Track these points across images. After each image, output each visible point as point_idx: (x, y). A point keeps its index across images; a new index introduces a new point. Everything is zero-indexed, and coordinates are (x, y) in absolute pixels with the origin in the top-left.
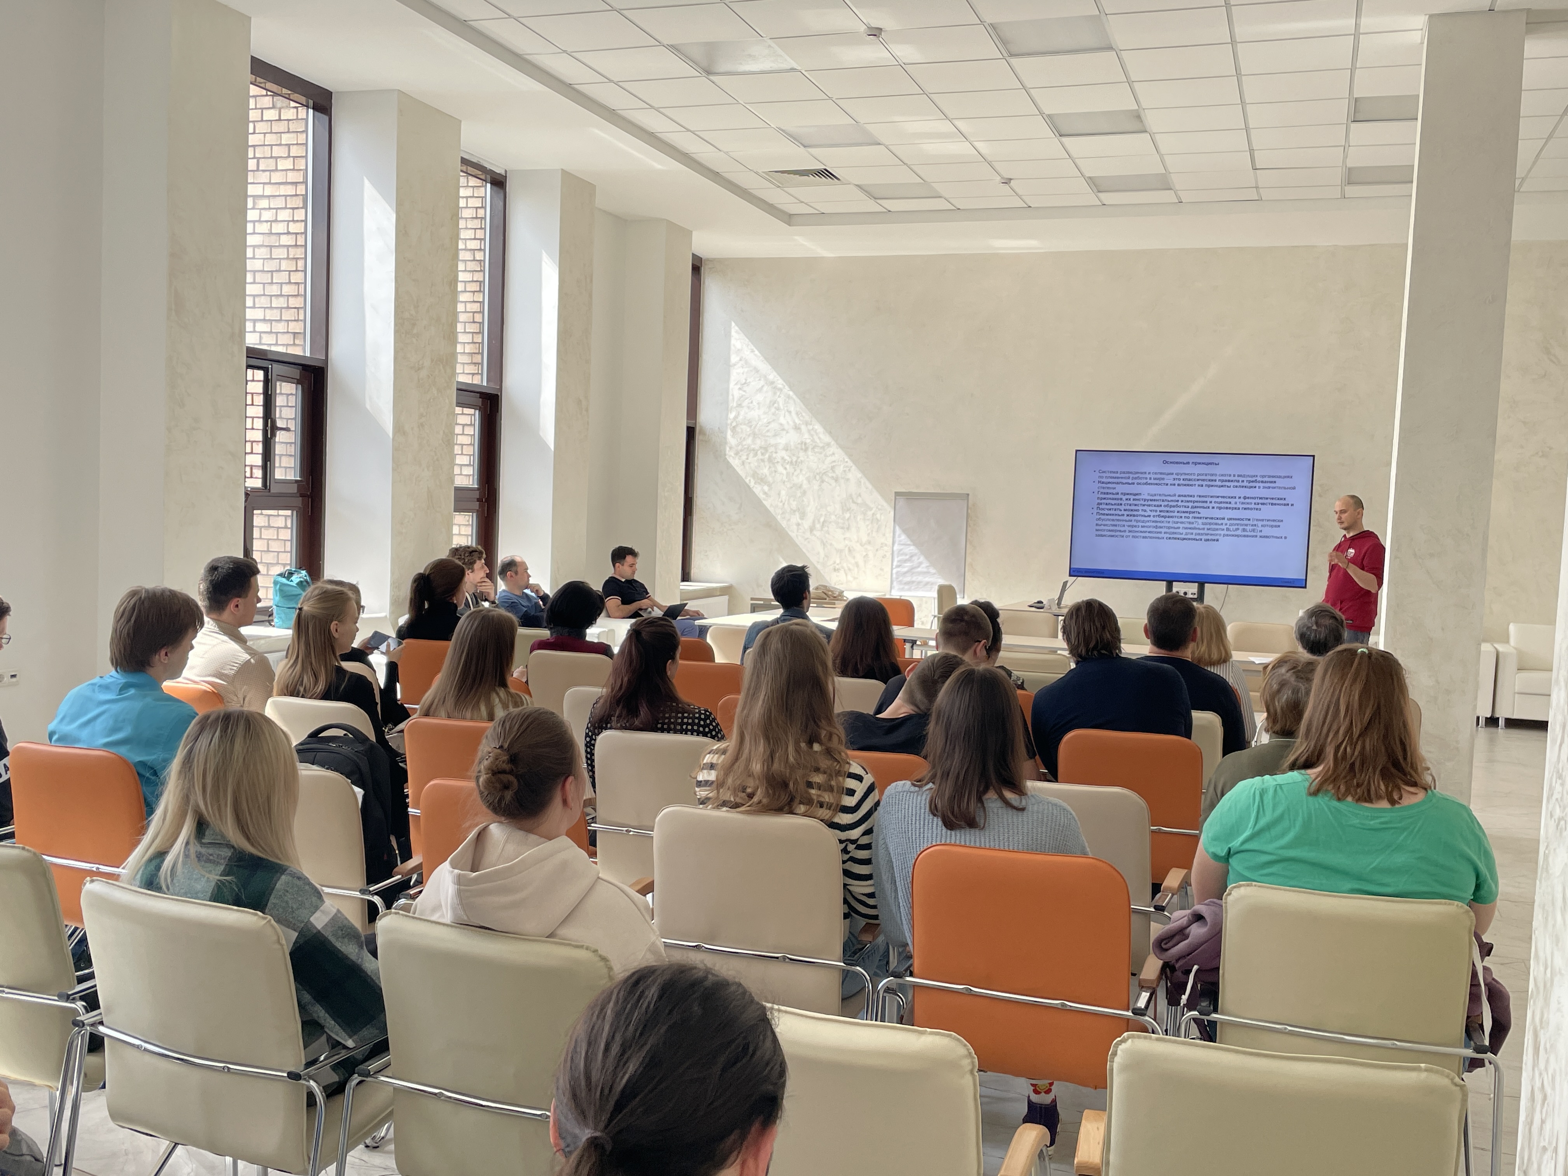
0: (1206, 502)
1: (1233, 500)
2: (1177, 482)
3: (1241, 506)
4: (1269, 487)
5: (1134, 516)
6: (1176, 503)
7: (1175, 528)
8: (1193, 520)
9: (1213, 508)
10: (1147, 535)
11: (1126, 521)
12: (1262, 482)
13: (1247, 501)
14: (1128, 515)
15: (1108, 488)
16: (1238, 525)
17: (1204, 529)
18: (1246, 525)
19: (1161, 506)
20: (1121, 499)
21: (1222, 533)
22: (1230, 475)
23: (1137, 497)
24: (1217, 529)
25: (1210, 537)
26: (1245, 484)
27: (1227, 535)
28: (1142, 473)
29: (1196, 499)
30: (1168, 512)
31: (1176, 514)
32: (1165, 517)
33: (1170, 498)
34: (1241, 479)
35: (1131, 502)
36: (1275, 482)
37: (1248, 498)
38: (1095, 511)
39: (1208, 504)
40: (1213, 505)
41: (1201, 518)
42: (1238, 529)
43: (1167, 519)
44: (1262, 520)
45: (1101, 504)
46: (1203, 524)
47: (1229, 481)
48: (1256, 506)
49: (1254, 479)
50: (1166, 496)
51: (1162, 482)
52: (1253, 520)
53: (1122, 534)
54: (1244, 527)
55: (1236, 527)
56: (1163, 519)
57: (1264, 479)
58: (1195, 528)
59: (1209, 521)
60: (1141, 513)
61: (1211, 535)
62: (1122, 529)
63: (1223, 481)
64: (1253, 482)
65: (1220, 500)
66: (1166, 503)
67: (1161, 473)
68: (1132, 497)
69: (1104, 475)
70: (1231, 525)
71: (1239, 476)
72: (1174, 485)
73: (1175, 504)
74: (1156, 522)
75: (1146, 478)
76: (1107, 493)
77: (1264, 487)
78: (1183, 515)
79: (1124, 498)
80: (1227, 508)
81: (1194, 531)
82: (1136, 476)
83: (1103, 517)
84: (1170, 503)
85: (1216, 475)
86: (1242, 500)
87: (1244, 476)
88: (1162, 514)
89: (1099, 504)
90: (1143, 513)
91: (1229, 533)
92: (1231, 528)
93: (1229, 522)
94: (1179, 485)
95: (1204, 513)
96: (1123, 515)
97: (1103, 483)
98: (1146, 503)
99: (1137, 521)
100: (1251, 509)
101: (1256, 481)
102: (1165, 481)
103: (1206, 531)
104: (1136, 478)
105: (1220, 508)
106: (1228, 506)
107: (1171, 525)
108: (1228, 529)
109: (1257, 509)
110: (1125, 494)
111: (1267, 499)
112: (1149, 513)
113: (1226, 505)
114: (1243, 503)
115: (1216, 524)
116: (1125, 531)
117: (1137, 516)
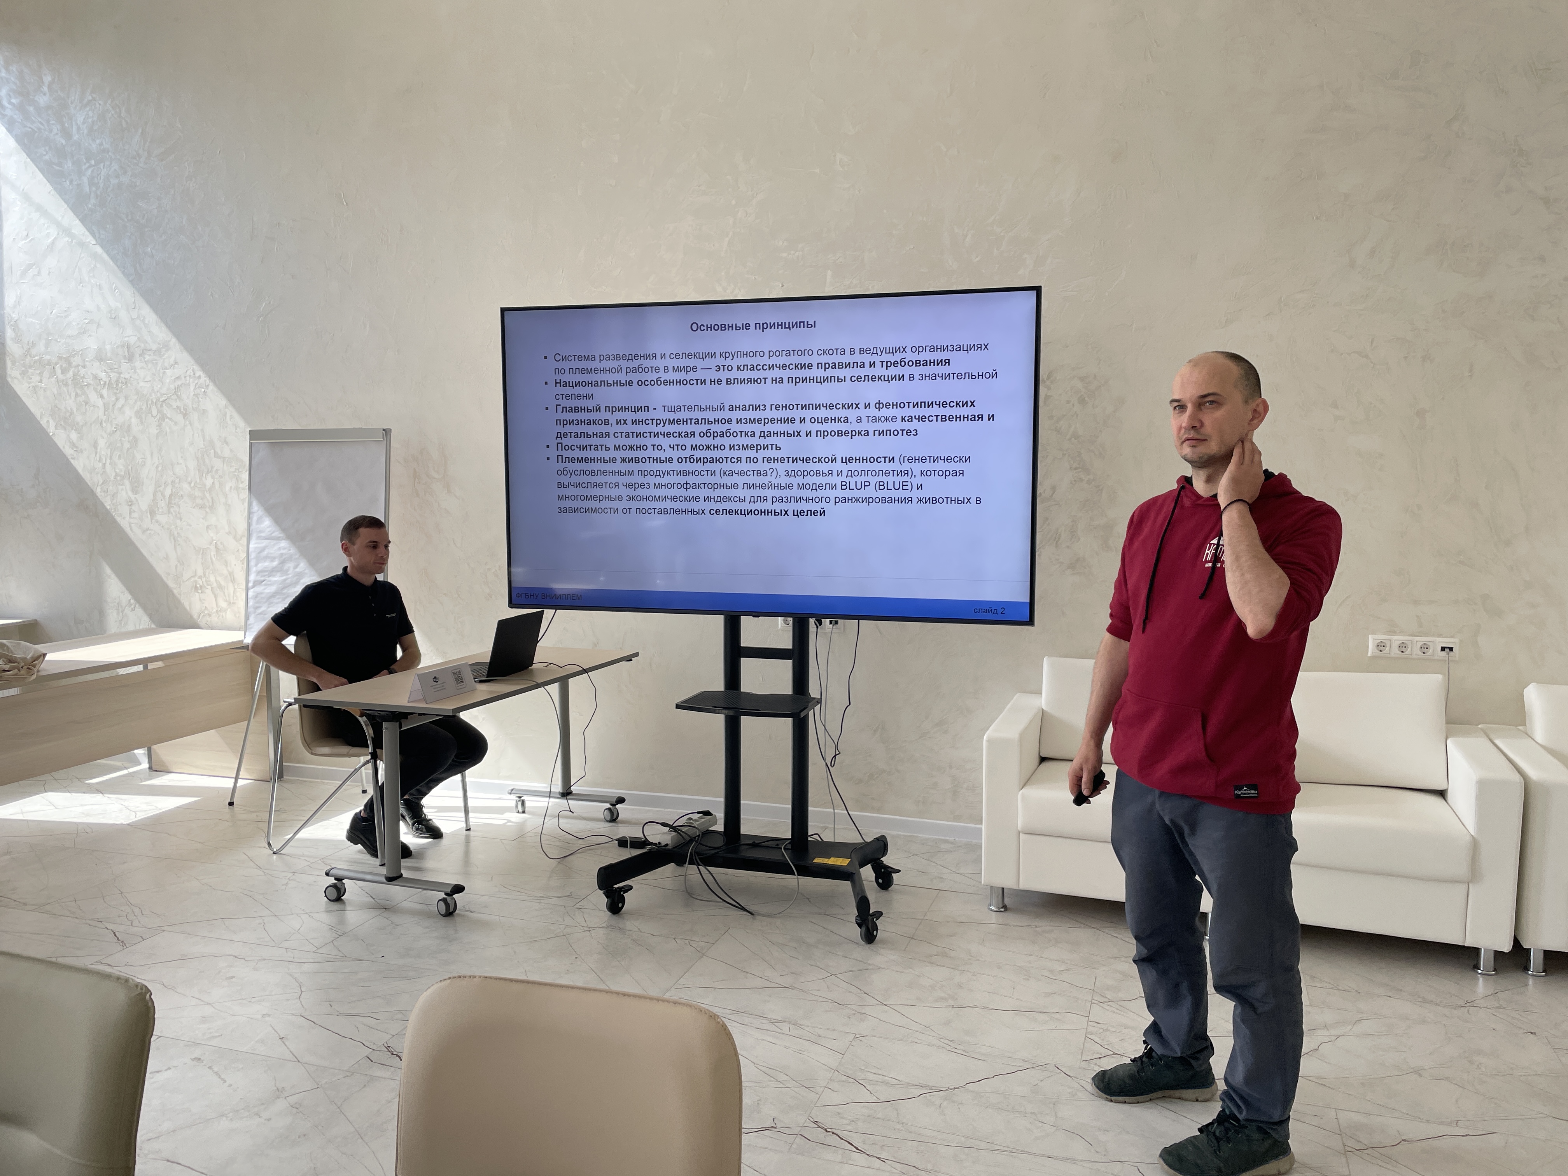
0: (793, 420)
1: (852, 414)
2: (724, 375)
3: (871, 427)
4: (935, 377)
5: (637, 460)
6: (727, 426)
7: (725, 486)
8: (767, 466)
9: (808, 434)
10: (668, 504)
11: (620, 473)
12: (918, 363)
13: (885, 412)
14: (623, 460)
15: (578, 397)
16: (866, 473)
17: (790, 486)
18: (886, 473)
19: (693, 434)
20: (607, 422)
21: (832, 494)
22: (843, 352)
23: (640, 415)
24: (820, 487)
25: (804, 506)
26: (879, 371)
27: (845, 500)
28: (645, 357)
29: (769, 414)
30: (708, 448)
31: (727, 453)
32: (702, 461)
33: (711, 416)
34: (867, 359)
35: (629, 428)
36: (948, 362)
37: (887, 405)
38: (553, 453)
39: (797, 426)
40: (808, 426)
41: (782, 460)
42: (866, 484)
43: (708, 466)
44: (922, 460)
45: (565, 435)
46: (788, 475)
47: (841, 365)
48: (907, 426)
49: (898, 357)
50: (701, 409)
51: (692, 375)
52: (902, 459)
53: (615, 504)
54: (881, 478)
55: (864, 479)
56: (699, 466)
57: (923, 357)
58: (772, 486)
59: (800, 466)
60: (650, 453)
61: (807, 500)
62: (614, 493)
63: (825, 366)
64: (895, 364)
65: (822, 413)
66: (704, 428)
67: (689, 356)
68: (629, 416)
69: (566, 365)
70: (851, 473)
71: (862, 351)
72: (719, 381)
73: (722, 428)
74: (684, 473)
75: (657, 369)
76: (577, 410)
77: (923, 377)
78: (744, 454)
79: (613, 418)
80: (840, 433)
81: (769, 493)
82: (635, 364)
83: (571, 466)
84: (715, 428)
85: (810, 353)
86: (873, 412)
87: (874, 351)
88: (698, 454)
89: (559, 436)
90: (657, 454)
91: (847, 494)
92: (853, 480)
93: (845, 468)
94: (728, 382)
95: (788, 447)
96: (614, 460)
97: (565, 384)
98: (660, 429)
99: (643, 473)
100: (895, 433)
101: (902, 363)
102: (700, 375)
103: (795, 492)
104: (635, 370)
105: (823, 434)
106: (843, 427)
107: (716, 479)
108: (844, 486)
109: (908, 432)
110: (613, 410)
111: (931, 405)
112: (669, 453)
113: (836, 427)
114: (876, 420)
115: (818, 473)
116: (620, 498)
117: (644, 460)
